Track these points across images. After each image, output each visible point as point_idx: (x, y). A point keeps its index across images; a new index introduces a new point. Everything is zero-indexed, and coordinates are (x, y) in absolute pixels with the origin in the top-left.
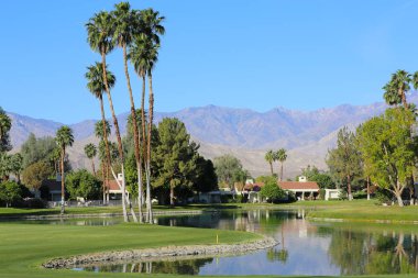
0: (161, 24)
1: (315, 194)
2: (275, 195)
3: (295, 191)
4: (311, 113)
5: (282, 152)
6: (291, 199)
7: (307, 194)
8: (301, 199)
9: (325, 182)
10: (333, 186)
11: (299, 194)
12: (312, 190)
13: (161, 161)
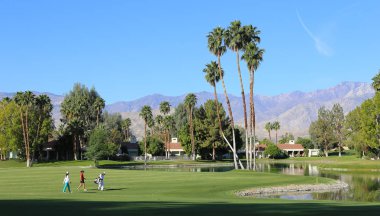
0: (259, 36)
1: (301, 153)
2: (275, 153)
3: (288, 150)
4: (274, 97)
5: (277, 123)
6: (285, 156)
7: (296, 153)
8: (292, 156)
9: (307, 145)
10: (312, 147)
11: (290, 152)
12: (299, 150)
13: (206, 129)
